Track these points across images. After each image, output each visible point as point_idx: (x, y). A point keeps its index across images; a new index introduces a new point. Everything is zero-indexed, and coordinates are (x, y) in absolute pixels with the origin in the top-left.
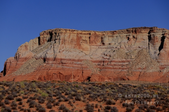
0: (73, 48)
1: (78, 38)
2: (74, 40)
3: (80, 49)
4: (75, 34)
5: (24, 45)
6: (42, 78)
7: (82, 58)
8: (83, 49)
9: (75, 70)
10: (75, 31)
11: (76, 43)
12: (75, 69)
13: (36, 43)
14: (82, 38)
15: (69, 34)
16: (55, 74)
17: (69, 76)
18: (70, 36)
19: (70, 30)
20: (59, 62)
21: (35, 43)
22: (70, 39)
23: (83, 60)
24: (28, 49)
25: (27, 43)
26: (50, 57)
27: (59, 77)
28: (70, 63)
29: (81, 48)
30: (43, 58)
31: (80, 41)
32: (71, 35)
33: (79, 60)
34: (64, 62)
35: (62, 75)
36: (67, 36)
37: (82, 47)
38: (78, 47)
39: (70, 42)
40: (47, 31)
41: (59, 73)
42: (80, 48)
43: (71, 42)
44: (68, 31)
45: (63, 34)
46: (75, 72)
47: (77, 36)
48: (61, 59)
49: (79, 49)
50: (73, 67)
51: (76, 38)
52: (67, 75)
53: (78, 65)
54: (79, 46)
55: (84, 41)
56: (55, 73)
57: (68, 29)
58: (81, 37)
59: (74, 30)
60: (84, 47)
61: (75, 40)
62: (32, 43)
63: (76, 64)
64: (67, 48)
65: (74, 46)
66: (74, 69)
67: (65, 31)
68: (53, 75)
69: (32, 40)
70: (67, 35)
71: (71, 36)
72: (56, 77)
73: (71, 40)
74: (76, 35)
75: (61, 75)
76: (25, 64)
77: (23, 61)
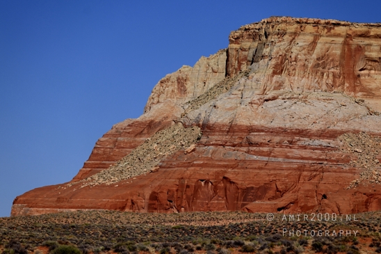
0: (324, 87)
1: (350, 50)
2: (332, 60)
3: (354, 91)
4: (339, 35)
5: (174, 76)
6: (161, 195)
7: (339, 127)
8: (369, 93)
9: (289, 169)
10: (338, 25)
11: (337, 71)
12: (289, 166)
13: (215, 69)
14: (367, 53)
15: (311, 38)
16: (207, 182)
17: (258, 189)
18: (314, 43)
19: (316, 24)
20: (241, 138)
21: (214, 71)
22: (314, 56)
23: (342, 133)
24: (188, 90)
25: (185, 69)
26: (219, 121)
27: (221, 193)
28: (280, 144)
29: (357, 89)
30: (201, 123)
31: (355, 62)
32: (322, 40)
33: (322, 134)
34: (255, 137)
35: (232, 187)
36: (300, 44)
37: (365, 84)
38: (347, 85)
39: (310, 65)
40: (252, 26)
41: (225, 178)
42: (355, 87)
43: (318, 65)
44: (309, 28)
45: (286, 37)
46: (287, 176)
47: (345, 43)
48: (251, 129)
49: (353, 93)
50: (288, 157)
51: (338, 52)
52: (252, 188)
53: (314, 149)
54: (352, 81)
55: (372, 63)
56: (207, 177)
57: (311, 20)
58: (360, 49)
59: (334, 21)
60: (373, 85)
61: (337, 58)
62: (203, 68)
63: (304, 147)
64: (295, 90)
65: (330, 81)
66: (284, 166)
67: (296, 25)
68: (197, 188)
69: (203, 60)
70: (304, 40)
71: (319, 46)
72: (211, 192)
73: (318, 59)
74: (341, 40)
75: (228, 185)
76: (145, 144)
77: (141, 134)
